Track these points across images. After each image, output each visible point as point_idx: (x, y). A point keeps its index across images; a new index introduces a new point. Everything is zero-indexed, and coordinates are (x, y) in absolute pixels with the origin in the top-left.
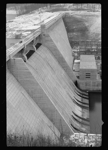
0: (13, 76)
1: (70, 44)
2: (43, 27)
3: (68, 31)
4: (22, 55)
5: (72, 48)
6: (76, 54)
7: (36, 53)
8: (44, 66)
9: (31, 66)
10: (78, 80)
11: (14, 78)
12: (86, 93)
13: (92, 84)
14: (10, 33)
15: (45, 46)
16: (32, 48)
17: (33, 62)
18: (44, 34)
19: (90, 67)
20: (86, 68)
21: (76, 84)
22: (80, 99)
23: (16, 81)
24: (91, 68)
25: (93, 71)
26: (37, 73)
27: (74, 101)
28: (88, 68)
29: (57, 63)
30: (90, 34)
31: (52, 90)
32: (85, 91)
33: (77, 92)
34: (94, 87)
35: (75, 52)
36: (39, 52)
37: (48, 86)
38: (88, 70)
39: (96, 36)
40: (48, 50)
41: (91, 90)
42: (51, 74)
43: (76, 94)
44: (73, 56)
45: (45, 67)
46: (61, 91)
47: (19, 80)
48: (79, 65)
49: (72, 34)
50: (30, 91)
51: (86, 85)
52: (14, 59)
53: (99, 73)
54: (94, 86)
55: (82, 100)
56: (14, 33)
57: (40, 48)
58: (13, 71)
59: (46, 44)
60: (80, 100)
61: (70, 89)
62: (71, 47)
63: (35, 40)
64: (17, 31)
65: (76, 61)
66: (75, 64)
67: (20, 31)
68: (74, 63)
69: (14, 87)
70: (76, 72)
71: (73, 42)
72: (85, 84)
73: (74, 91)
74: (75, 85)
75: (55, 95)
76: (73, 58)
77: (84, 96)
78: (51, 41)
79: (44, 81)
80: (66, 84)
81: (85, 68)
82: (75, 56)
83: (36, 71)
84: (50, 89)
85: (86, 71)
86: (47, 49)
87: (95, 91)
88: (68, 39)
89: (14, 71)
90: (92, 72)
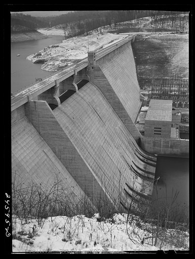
0: (33, 127)
1: (138, 83)
2: (91, 55)
3: (138, 62)
4: (52, 96)
5: (142, 88)
6: (146, 98)
7: (78, 94)
8: (87, 113)
9: (65, 113)
10: (142, 136)
11: (34, 130)
12: (153, 158)
13: (163, 144)
14: (51, 63)
15: (93, 84)
16: (71, 86)
17: (69, 108)
18: (92, 66)
19: (161, 118)
20: (155, 120)
21: (139, 142)
22: (141, 165)
23: (36, 133)
24: (163, 120)
25: (165, 124)
26: (74, 123)
27: (131, 168)
28: (157, 120)
29: (111, 110)
30: (171, 69)
31: (96, 150)
32: (153, 154)
33: (139, 156)
34: (166, 149)
35: (144, 95)
36: (83, 93)
37: (89, 143)
38: (158, 122)
39: (180, 71)
40: (97, 91)
41: (162, 153)
42: (98, 126)
43: (136, 157)
44: (141, 100)
45: (88, 116)
46: (112, 152)
47: (41, 133)
48: (146, 115)
49: (143, 67)
50: (57, 150)
51: (154, 145)
52: (35, 102)
53: (177, 128)
54: (167, 147)
55: (145, 168)
56: (57, 63)
57: (85, 88)
58: (33, 120)
59: (96, 81)
60: (142, 167)
61: (128, 149)
62: (140, 87)
63: (76, 74)
64: (62, 61)
65: (144, 108)
66: (141, 113)
67: (66, 60)
68: (140, 111)
69: (33, 142)
70: (141, 125)
71: (144, 80)
72: (152, 144)
73: (133, 153)
74: (136, 145)
75: (99, 158)
76: (140, 104)
77: (149, 161)
78: (104, 76)
79: (83, 135)
80: (121, 142)
81: (153, 119)
82: (143, 101)
83: (73, 121)
84: (92, 148)
85: (154, 124)
86: (96, 89)
87: (168, 154)
88: (136, 74)
89: (34, 118)
90: (164, 126)
